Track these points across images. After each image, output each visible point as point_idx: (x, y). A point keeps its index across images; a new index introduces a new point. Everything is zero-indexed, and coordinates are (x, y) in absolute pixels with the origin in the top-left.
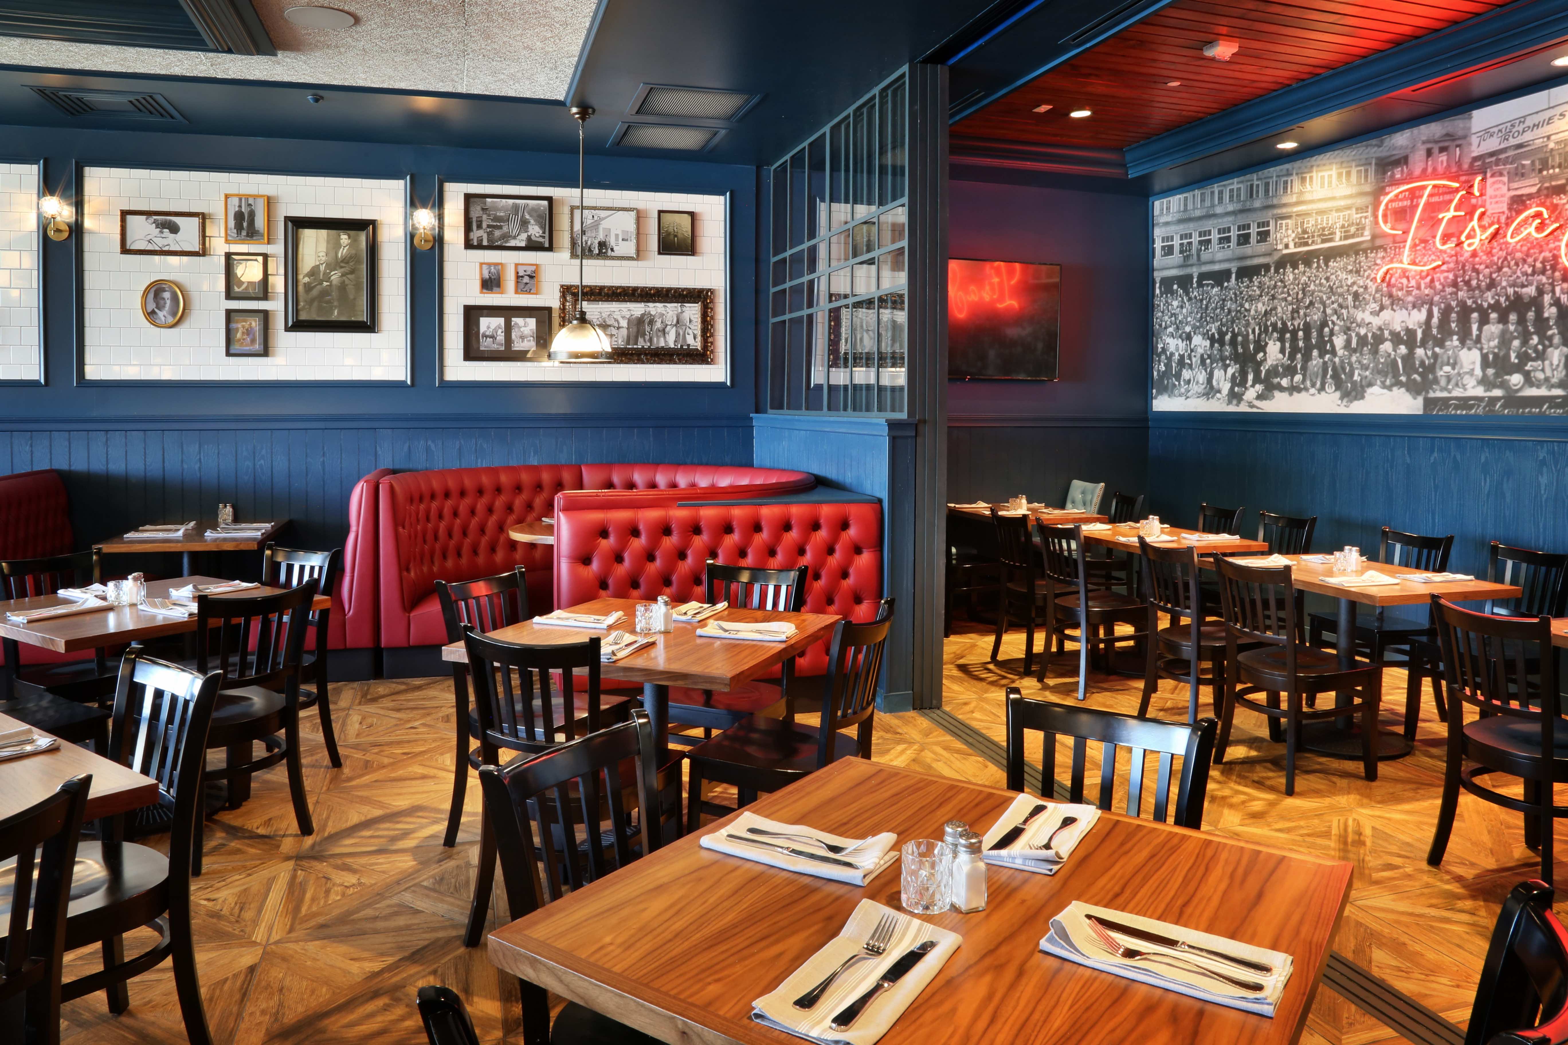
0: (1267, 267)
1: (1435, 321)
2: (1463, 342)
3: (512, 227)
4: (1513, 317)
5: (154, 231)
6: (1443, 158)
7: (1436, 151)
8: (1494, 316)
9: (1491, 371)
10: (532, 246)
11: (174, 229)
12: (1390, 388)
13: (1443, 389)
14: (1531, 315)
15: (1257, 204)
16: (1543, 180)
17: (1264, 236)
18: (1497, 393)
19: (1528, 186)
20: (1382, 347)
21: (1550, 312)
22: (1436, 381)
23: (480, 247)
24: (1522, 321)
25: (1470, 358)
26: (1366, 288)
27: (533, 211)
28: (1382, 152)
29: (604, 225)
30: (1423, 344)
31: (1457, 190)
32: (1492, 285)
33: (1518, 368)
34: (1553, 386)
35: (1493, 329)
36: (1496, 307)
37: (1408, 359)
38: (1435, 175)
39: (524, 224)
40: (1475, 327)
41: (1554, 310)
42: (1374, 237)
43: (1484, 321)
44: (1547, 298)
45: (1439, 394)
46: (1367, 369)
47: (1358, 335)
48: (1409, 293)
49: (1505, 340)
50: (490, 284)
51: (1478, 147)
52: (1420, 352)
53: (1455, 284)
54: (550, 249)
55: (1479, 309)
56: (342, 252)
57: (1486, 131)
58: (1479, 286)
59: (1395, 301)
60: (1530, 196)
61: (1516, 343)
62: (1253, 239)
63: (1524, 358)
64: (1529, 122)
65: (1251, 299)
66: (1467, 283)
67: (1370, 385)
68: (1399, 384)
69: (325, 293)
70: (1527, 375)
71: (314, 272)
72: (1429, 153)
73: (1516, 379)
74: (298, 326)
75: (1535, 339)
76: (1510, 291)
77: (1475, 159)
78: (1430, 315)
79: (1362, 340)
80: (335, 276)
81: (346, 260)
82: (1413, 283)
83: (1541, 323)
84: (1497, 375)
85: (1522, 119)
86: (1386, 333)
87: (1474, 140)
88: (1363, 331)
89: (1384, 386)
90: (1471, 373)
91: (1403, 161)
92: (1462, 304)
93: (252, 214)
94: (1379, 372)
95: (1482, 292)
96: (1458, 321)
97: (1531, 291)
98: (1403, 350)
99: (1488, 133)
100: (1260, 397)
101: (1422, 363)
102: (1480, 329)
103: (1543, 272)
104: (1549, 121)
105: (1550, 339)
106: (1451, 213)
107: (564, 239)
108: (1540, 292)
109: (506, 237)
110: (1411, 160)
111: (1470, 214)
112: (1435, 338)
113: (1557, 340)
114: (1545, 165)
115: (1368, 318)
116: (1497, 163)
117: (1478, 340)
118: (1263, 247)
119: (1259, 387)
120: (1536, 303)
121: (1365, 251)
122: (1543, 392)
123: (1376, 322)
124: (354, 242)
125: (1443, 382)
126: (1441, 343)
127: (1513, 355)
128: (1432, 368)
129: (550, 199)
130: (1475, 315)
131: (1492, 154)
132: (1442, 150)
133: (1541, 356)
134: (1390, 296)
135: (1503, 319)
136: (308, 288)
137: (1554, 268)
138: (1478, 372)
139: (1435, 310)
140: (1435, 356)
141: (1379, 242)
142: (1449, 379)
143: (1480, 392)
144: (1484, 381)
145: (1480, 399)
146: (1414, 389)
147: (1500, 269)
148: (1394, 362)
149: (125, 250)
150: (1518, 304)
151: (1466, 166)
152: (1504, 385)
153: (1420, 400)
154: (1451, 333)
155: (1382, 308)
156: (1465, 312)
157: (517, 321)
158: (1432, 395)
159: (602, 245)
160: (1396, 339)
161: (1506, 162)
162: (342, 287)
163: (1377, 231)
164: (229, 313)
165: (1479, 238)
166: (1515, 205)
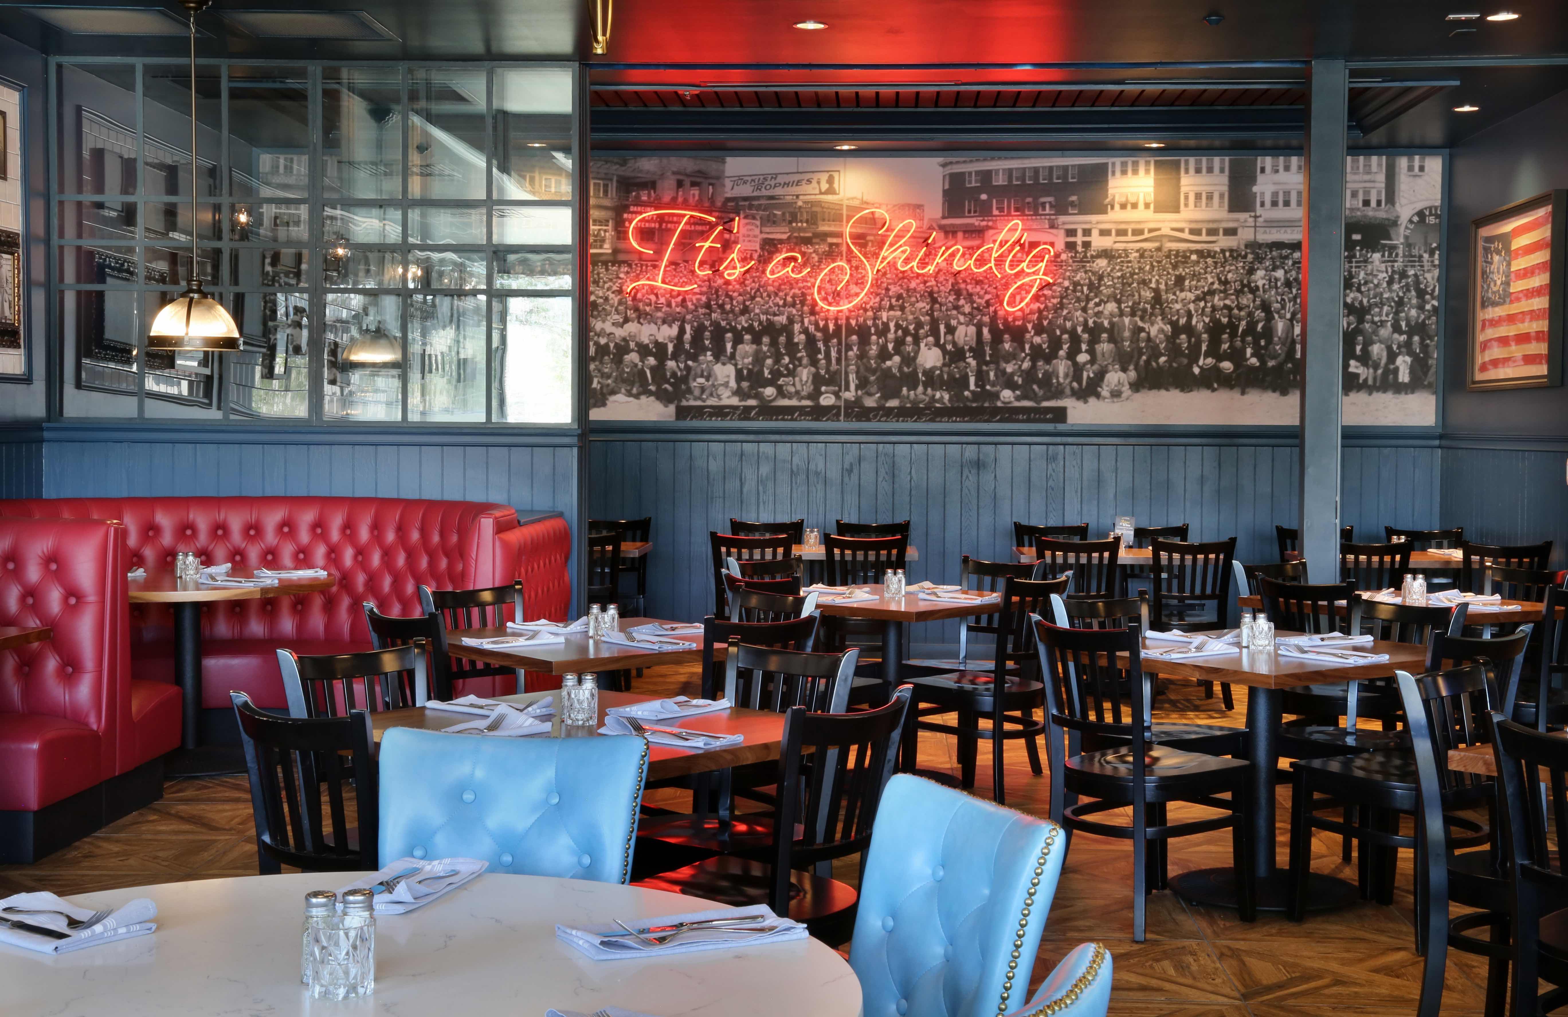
1: (687, 336)
2: (717, 358)
4: (766, 340)
6: (695, 192)
7: (687, 183)
8: (747, 337)
9: (745, 384)
12: (637, 396)
13: (696, 399)
14: (782, 339)
16: (792, 230)
18: (752, 402)
19: (780, 233)
20: (627, 358)
21: (800, 338)
22: (689, 391)
24: (774, 343)
25: (725, 372)
26: (606, 299)
28: (625, 172)
30: (675, 357)
31: (713, 226)
32: (745, 311)
33: (772, 383)
34: (803, 398)
35: (747, 348)
36: (750, 329)
37: (659, 371)
38: (686, 206)
40: (729, 346)
41: (803, 337)
42: (616, 251)
43: (738, 340)
44: (797, 327)
45: (692, 403)
46: (609, 376)
47: (597, 344)
48: (658, 309)
49: (759, 359)
51: (730, 190)
52: (671, 364)
53: (708, 306)
55: (733, 330)
57: (740, 178)
58: (732, 311)
59: (641, 316)
60: (781, 241)
61: (769, 362)
63: (776, 374)
64: (781, 179)
66: (721, 307)
67: (613, 392)
68: (650, 393)
70: (780, 389)
72: (680, 184)
73: (769, 391)
75: (787, 360)
76: (763, 318)
77: (729, 200)
78: (682, 331)
79: (603, 350)
82: (662, 300)
83: (792, 347)
84: (751, 387)
85: (775, 176)
86: (632, 345)
87: (728, 183)
88: (603, 341)
89: (629, 394)
90: (726, 385)
91: (651, 185)
92: (716, 324)
94: (624, 381)
95: (736, 316)
96: (712, 339)
97: (782, 319)
98: (652, 361)
99: (740, 180)
101: (674, 374)
102: (734, 347)
103: (793, 305)
104: (798, 183)
105: (800, 360)
106: (707, 244)
108: (791, 321)
110: (659, 185)
111: (727, 246)
112: (687, 353)
113: (805, 361)
114: (794, 218)
115: (608, 327)
116: (751, 207)
117: (733, 356)
120: (787, 329)
121: (605, 263)
122: (794, 402)
123: (619, 333)
125: (697, 392)
126: (695, 358)
127: (766, 371)
128: (685, 379)
130: (729, 335)
131: (745, 199)
132: (694, 184)
133: (792, 373)
134: (636, 309)
135: (757, 340)
137: (803, 303)
138: (733, 384)
139: (688, 328)
140: (688, 369)
141: (621, 257)
142: (703, 389)
143: (735, 401)
144: (738, 392)
145: (736, 408)
146: (664, 397)
147: (753, 298)
148: (642, 373)
150: (770, 329)
151: (719, 204)
152: (758, 396)
153: (672, 408)
154: (705, 349)
155: (626, 320)
158: (684, 403)
160: (644, 350)
161: (759, 208)
163: (621, 245)
165: (739, 270)
166: (770, 247)
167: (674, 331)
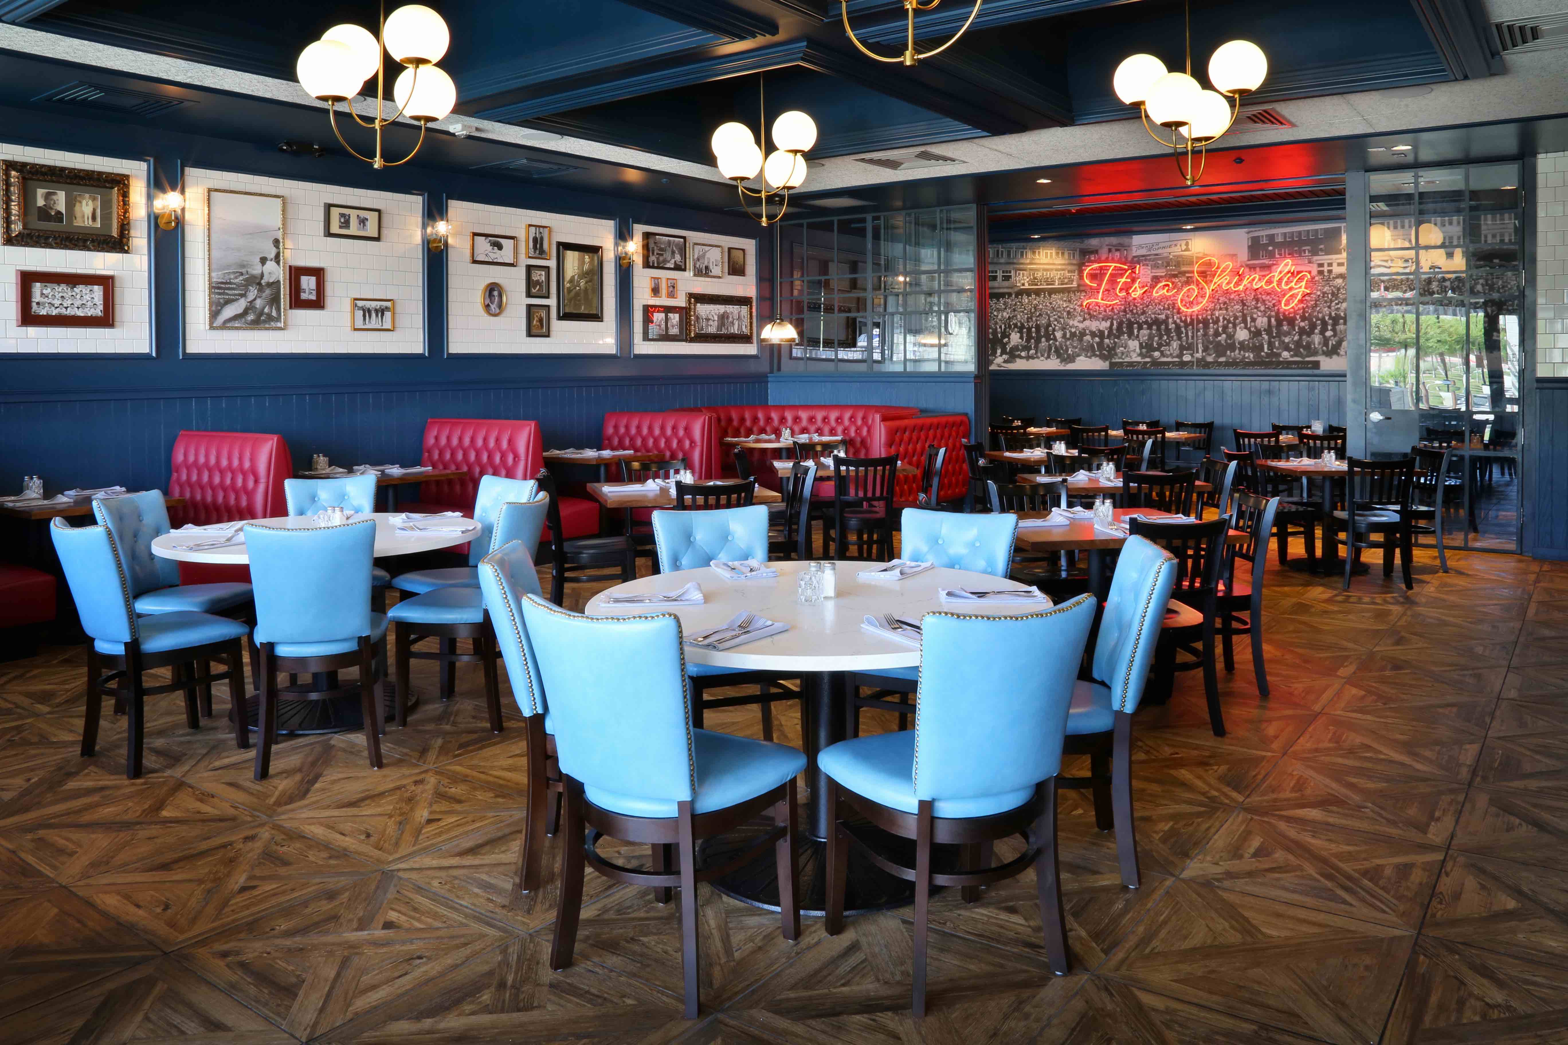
0: (1010, 295)
1: (1115, 327)
2: (1130, 337)
3: (668, 255)
4: (1154, 327)
5: (488, 247)
6: (1118, 254)
7: (1113, 250)
8: (1145, 326)
9: (1144, 350)
10: (678, 268)
11: (500, 247)
12: (1090, 357)
13: (1119, 358)
14: (1163, 327)
15: (1002, 261)
16: (1167, 271)
17: (1007, 278)
18: (1148, 360)
19: (1161, 272)
20: (1085, 338)
21: (1172, 326)
22: (1116, 354)
23: (653, 267)
24: (1159, 329)
25: (1134, 345)
26: (1075, 309)
27: (677, 245)
28: (1083, 246)
29: (708, 255)
30: (1109, 337)
31: (1126, 270)
32: (1144, 313)
33: (1158, 349)
34: (1174, 357)
35: (1145, 332)
36: (1146, 322)
37: (1101, 344)
38: (1113, 261)
39: (673, 253)
40: (1136, 331)
41: (1174, 325)
42: (1079, 285)
43: (1140, 328)
44: (1170, 320)
45: (1117, 360)
46: (1076, 348)
47: (1070, 332)
48: (1100, 313)
49: (1151, 337)
50: (656, 291)
51: (1135, 252)
52: (1107, 341)
53: (1125, 311)
54: (685, 270)
55: (1138, 323)
56: (586, 267)
57: (1140, 245)
58: (1137, 313)
59: (1092, 317)
60: (1161, 277)
61: (1156, 338)
62: (999, 279)
63: (1160, 345)
64: (1161, 245)
65: (998, 310)
66: (1131, 311)
67: (1079, 355)
68: (1096, 356)
69: (577, 294)
70: (1162, 352)
71: (572, 281)
72: (1110, 250)
73: (1157, 354)
74: (565, 316)
75: (1165, 337)
76: (1153, 316)
77: (1135, 257)
78: (1112, 324)
79: (1073, 335)
80: (582, 283)
81: (587, 273)
82: (1102, 309)
83: (1168, 332)
84: (1147, 352)
85: (1158, 244)
86: (1087, 332)
87: (1134, 249)
88: (1073, 330)
89: (1086, 356)
90: (1134, 351)
91: (1096, 252)
92: (1129, 320)
93: (542, 239)
94: (1084, 350)
95: (1139, 316)
96: (1127, 328)
97: (1163, 317)
98: (1097, 339)
99: (1140, 247)
100: (1005, 362)
101: (1108, 346)
102: (1138, 332)
103: (1168, 309)
104: (1170, 246)
105: (1172, 337)
106: (1123, 280)
107: (690, 264)
108: (1167, 317)
109: (665, 261)
110: (1100, 252)
111: (1134, 281)
112: (1114, 335)
113: (1175, 338)
114: (1168, 265)
115: (1076, 323)
116: (1146, 260)
117: (1138, 336)
118: (1006, 284)
119: (1005, 357)
120: (1165, 322)
121: (1074, 292)
122: (1169, 359)
123: (1081, 326)
124: (592, 260)
125: (1120, 355)
126: (1118, 338)
127: (1155, 344)
128: (1114, 348)
129: (684, 238)
130: (1136, 326)
131: (1143, 256)
132: (1117, 250)
133: (1168, 344)
134: (1089, 314)
135: (1150, 327)
136: (569, 290)
137: (1173, 308)
138: (1138, 350)
139: (1115, 322)
140: (1115, 343)
141: (1082, 288)
142: (1123, 353)
143: (1139, 359)
144: (1141, 355)
145: (1140, 362)
146: (1103, 358)
147: (1147, 306)
148: (1092, 346)
149: (475, 262)
150: (1157, 322)
151: (1130, 259)
152: (1151, 356)
153: (1107, 363)
154: (1124, 333)
155: (1085, 319)
156: (1130, 325)
157: (670, 315)
158: (1113, 360)
159: (707, 268)
160: (1093, 334)
161: (1150, 260)
162: (586, 290)
163: (1082, 282)
164: (529, 307)
165: (1139, 292)
166: (1156, 280)
167: (1108, 324)
